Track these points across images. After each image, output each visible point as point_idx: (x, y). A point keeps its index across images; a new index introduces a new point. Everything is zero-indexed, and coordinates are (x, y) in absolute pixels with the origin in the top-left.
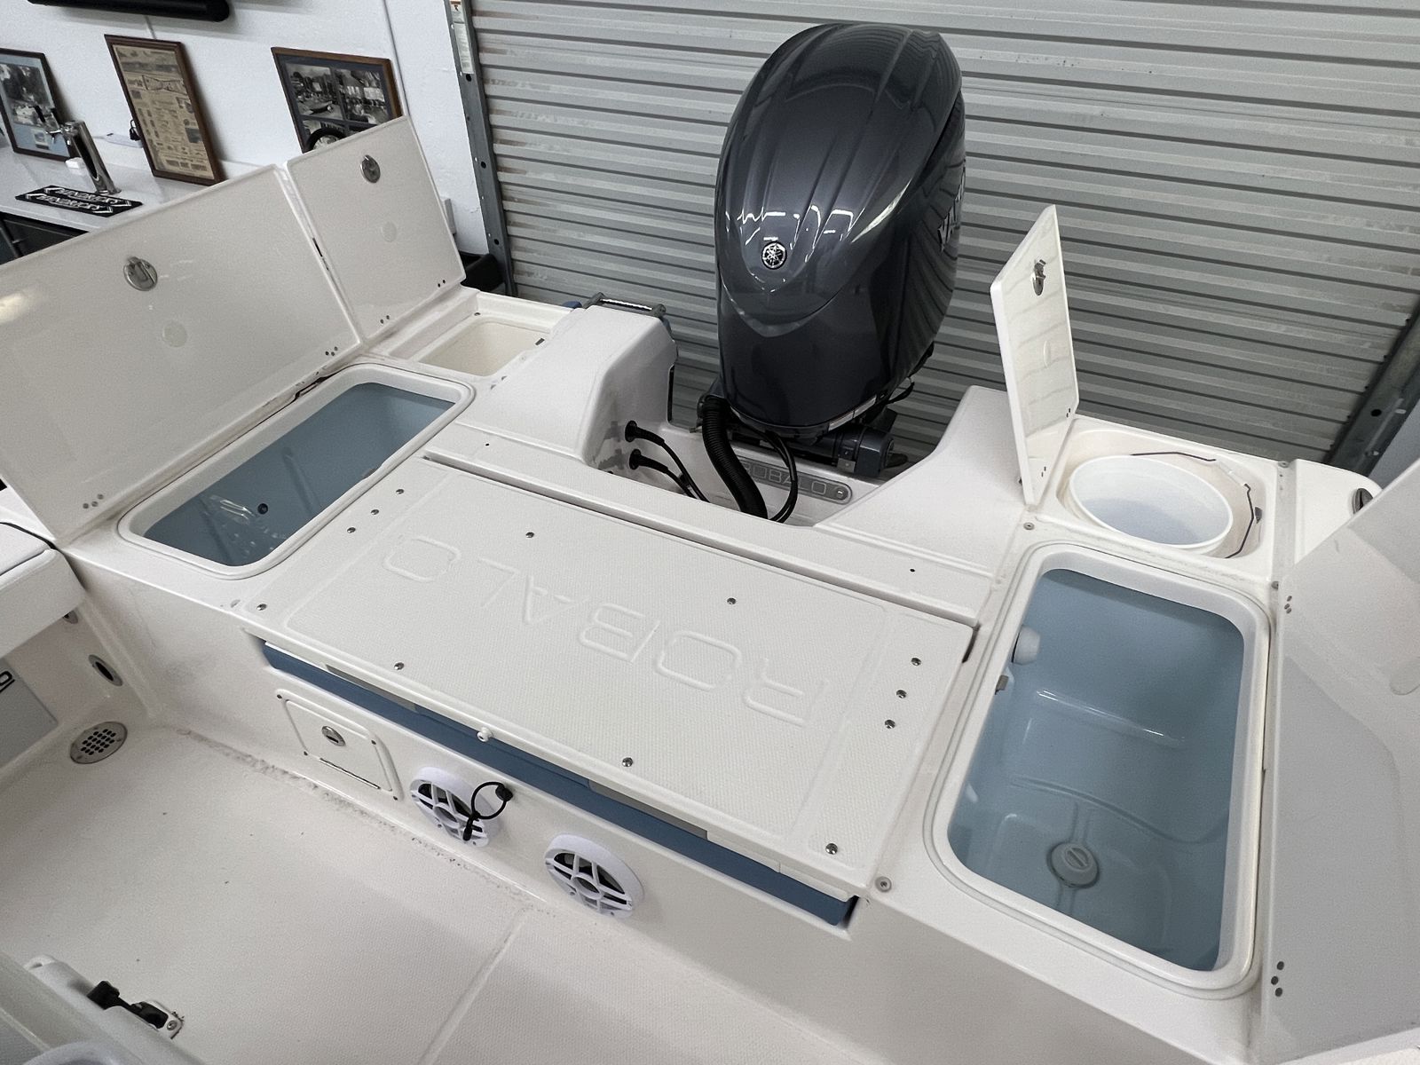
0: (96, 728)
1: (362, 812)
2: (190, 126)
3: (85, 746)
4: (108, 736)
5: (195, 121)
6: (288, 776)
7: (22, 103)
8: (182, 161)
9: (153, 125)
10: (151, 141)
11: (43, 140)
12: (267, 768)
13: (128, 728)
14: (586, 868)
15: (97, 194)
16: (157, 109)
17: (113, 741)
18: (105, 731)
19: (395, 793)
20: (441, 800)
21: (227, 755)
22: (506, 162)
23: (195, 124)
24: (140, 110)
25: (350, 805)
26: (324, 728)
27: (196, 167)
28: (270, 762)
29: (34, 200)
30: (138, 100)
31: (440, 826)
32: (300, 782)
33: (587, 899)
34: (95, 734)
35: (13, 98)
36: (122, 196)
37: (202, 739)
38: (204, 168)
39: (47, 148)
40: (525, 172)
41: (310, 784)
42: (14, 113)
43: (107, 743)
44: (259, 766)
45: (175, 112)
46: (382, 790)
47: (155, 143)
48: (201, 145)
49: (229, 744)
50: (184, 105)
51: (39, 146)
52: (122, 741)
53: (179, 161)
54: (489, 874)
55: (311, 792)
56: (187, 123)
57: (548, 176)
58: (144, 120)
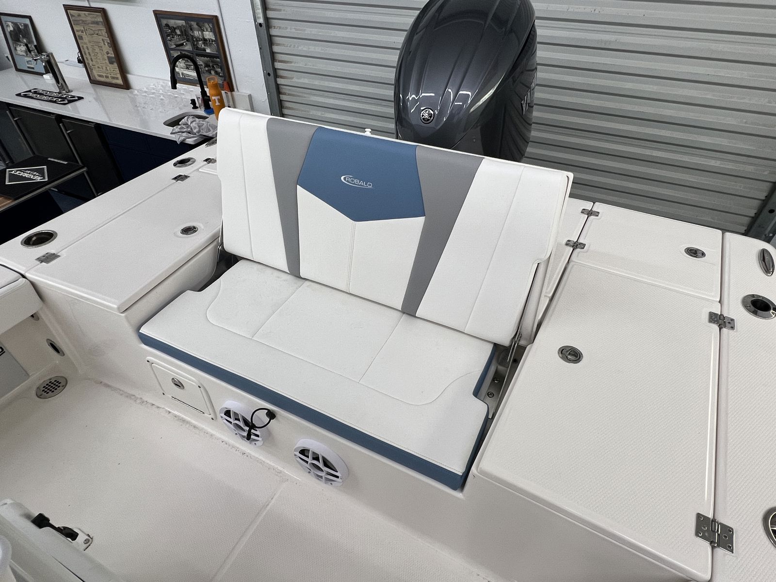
0: (50, 379)
1: (195, 427)
2: (109, 55)
3: (44, 389)
4: (57, 384)
5: (112, 52)
6: (154, 407)
7: (19, 43)
8: (105, 74)
9: (90, 55)
10: (89, 64)
11: (31, 64)
12: (143, 402)
13: (68, 380)
14: (316, 458)
15: (59, 93)
16: (92, 46)
17: (59, 387)
18: (55, 381)
19: (212, 416)
20: (236, 419)
21: (121, 395)
22: (281, 73)
23: (112, 54)
24: (83, 46)
25: (188, 422)
26: (173, 379)
27: (113, 78)
28: (145, 399)
29: (25, 96)
30: (82, 41)
31: (236, 434)
32: (161, 410)
33: (318, 476)
34: (50, 382)
35: (15, 41)
36: (73, 94)
37: (107, 386)
38: (117, 78)
39: (33, 68)
40: (292, 78)
41: (166, 411)
42: (16, 49)
43: (56, 387)
44: (138, 401)
45: (101, 47)
46: (205, 414)
47: (91, 65)
48: (116, 65)
49: (122, 389)
50: (106, 44)
51: (28, 67)
52: (64, 386)
53: (104, 74)
54: (264, 462)
55: (167, 415)
56: (108, 53)
57: (305, 81)
58: (85, 52)
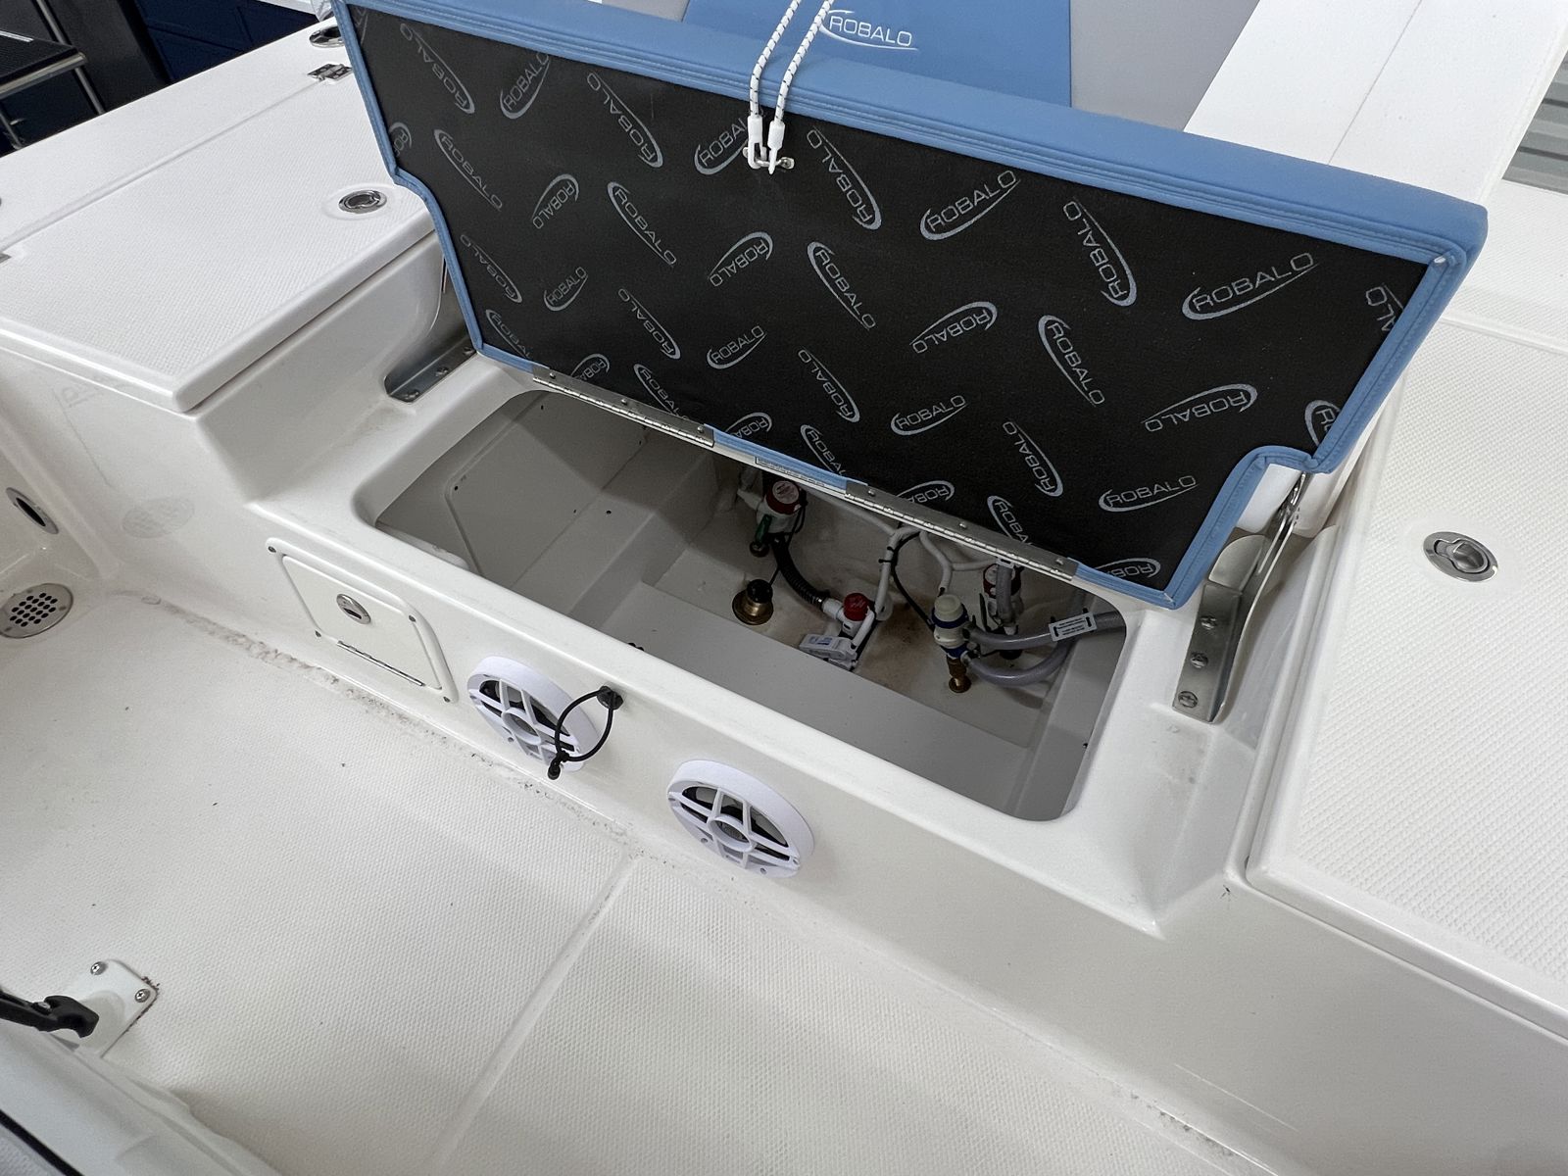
0: (29, 591)
1: (401, 717)
3: (15, 614)
4: (48, 602)
6: (296, 665)
12: (267, 653)
13: (73, 592)
14: (733, 809)
17: (53, 609)
18: (43, 595)
19: (446, 692)
20: (512, 704)
21: (212, 633)
25: (383, 706)
26: (340, 597)
28: (272, 644)
31: (511, 739)
32: (314, 671)
33: (727, 849)
34: (29, 598)
37: (175, 610)
41: (327, 677)
43: (46, 611)
44: (256, 650)
46: (429, 688)
49: (211, 618)
52: (66, 609)
54: (580, 807)
55: (328, 686)
